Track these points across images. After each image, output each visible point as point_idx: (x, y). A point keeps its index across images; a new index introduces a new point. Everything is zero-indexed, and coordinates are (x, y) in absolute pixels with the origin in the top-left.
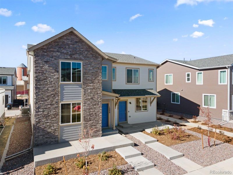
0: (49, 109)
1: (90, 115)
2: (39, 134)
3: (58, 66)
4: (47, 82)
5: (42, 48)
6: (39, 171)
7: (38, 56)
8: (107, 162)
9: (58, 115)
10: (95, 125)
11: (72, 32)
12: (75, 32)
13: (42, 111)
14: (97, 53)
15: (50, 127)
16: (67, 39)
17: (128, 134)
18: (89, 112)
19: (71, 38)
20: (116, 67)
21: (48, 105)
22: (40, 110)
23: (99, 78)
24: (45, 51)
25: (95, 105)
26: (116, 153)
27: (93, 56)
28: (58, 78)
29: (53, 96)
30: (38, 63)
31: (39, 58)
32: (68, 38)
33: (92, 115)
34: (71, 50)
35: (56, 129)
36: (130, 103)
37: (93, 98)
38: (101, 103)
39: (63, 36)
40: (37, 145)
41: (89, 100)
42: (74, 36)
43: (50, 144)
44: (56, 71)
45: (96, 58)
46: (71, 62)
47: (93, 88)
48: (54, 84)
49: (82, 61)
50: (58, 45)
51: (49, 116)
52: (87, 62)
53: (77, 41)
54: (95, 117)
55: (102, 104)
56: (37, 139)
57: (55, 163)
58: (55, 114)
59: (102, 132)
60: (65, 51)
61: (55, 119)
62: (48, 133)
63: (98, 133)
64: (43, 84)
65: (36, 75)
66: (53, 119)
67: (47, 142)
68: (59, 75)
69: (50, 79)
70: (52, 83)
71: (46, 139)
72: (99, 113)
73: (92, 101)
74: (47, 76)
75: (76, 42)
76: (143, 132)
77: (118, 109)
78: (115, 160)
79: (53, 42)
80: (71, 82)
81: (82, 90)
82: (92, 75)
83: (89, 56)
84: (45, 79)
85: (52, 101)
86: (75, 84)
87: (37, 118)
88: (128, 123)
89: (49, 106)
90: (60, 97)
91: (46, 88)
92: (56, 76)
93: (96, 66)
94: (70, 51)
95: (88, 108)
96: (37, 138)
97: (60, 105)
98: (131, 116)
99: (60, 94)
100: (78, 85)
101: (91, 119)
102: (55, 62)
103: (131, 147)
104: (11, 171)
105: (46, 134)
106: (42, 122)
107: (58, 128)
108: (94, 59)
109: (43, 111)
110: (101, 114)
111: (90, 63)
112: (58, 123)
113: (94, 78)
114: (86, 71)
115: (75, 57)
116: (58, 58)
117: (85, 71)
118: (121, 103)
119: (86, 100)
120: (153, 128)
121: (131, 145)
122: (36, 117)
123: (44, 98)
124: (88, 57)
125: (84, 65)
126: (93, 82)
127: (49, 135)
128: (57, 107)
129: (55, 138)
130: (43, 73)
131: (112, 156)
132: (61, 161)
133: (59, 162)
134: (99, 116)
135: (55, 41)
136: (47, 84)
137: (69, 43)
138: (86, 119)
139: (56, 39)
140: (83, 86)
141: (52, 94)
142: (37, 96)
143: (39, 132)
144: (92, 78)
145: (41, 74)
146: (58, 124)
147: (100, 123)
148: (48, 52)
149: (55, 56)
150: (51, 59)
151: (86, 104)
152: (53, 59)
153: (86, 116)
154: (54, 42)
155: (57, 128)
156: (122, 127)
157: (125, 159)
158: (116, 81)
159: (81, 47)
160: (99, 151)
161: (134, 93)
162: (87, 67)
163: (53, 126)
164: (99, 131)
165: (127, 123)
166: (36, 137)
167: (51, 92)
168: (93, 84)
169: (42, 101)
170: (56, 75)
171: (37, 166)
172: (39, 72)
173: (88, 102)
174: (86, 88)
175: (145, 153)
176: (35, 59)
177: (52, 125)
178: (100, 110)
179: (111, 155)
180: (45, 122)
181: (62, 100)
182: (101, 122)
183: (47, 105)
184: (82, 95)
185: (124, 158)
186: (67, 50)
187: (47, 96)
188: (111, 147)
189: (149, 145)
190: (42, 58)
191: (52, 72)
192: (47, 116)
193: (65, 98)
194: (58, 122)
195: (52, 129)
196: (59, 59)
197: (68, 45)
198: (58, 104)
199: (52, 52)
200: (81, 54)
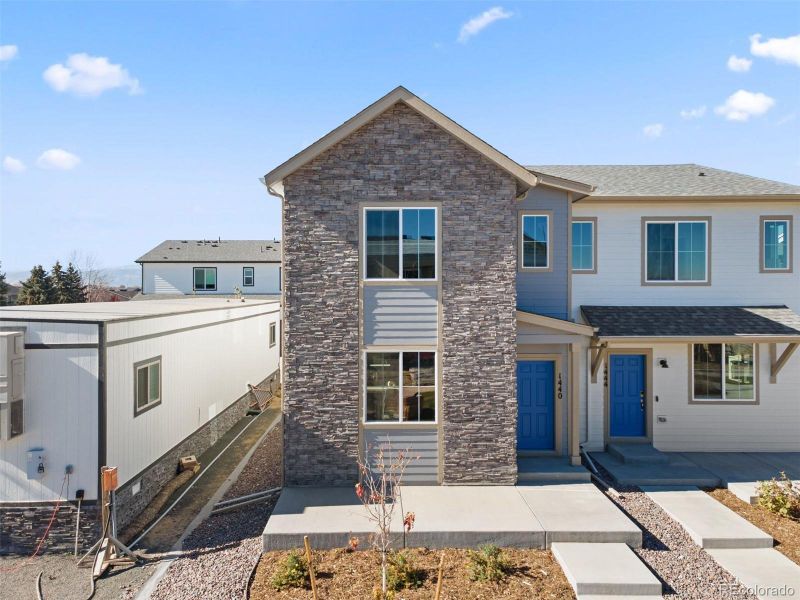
0: (326, 368)
1: (470, 398)
2: (300, 448)
3: (357, 225)
4: (321, 278)
5: (307, 171)
6: (269, 567)
7: (294, 197)
8: (494, 590)
9: (357, 389)
10: (490, 440)
11: (401, 104)
12: (411, 102)
13: (306, 374)
14: (496, 167)
15: (333, 427)
16: (387, 131)
17: (636, 489)
18: (463, 388)
19: (401, 125)
20: (595, 219)
21: (327, 353)
22: (300, 369)
23: (504, 263)
24: (316, 177)
25: (489, 363)
26: (551, 559)
27: (479, 182)
28: (356, 266)
29: (341, 327)
30: (294, 219)
31: (298, 202)
32: (389, 126)
33: (476, 401)
34: (398, 167)
35: (351, 438)
36: (664, 364)
37: (478, 336)
38: (511, 358)
39: (374, 122)
40: (293, 482)
41: (464, 344)
42: (409, 116)
43: (331, 484)
44: (351, 242)
45: (492, 186)
46: (401, 209)
47: (480, 301)
48: (344, 284)
49: (439, 203)
50: (356, 154)
51: (329, 391)
52: (458, 203)
53: (421, 131)
54: (490, 410)
55: (517, 362)
56: (294, 461)
57: (323, 549)
58: (348, 385)
59: (516, 469)
60: (379, 174)
61: (347, 403)
62: (327, 448)
63: (503, 469)
64: (311, 286)
65: (288, 258)
66: (342, 403)
67: (322, 477)
68: (359, 254)
69: (330, 268)
70: (338, 281)
71: (320, 467)
72: (506, 394)
73: (477, 349)
74: (323, 259)
75: (418, 137)
76: (717, 492)
77: (606, 385)
78: (533, 590)
79: (340, 147)
80: (401, 278)
81: (438, 308)
82: (477, 253)
83: (464, 182)
84: (315, 271)
85: (338, 343)
86: (416, 286)
87: (291, 396)
88: (655, 446)
89: (329, 358)
90: (362, 329)
91: (320, 300)
92: (350, 259)
93: (491, 216)
94: (396, 172)
95: (461, 371)
96: (293, 457)
97: (364, 358)
98: (667, 418)
99: (362, 321)
100: (422, 288)
101: (475, 413)
102: (348, 213)
103: (624, 547)
104: (207, 549)
105: (319, 449)
106: (308, 409)
107: (357, 435)
108: (484, 192)
109: (311, 375)
110: (514, 400)
111: (469, 207)
112: (355, 416)
113: (483, 264)
114: (453, 238)
115: (415, 190)
116: (358, 197)
117: (449, 238)
118: (618, 361)
119: (453, 342)
120: (762, 480)
121: (627, 539)
122: (289, 392)
123: (312, 332)
124: (460, 187)
125: (444, 218)
126: (478, 280)
127: (328, 455)
128: (354, 363)
129: (347, 468)
130: (309, 250)
131: (527, 569)
132: (340, 550)
133: (334, 552)
134: (504, 407)
135: (345, 144)
136: (322, 288)
137: (394, 142)
138: (453, 412)
139: (351, 135)
140: (441, 293)
141: (339, 320)
142: (291, 325)
143: (298, 441)
144: (474, 263)
145: (303, 254)
146: (357, 422)
147: (510, 434)
148: (325, 182)
149: (347, 193)
150: (333, 203)
151: (455, 359)
152: (340, 204)
153: (455, 402)
154: (344, 146)
155: (352, 435)
156: (622, 460)
157: (579, 594)
158: (595, 272)
159: (435, 153)
160: (479, 538)
161: (678, 324)
162: (457, 225)
163: (342, 425)
164: (506, 464)
165: (651, 443)
166: (290, 457)
167: (335, 313)
168: (480, 283)
169: (307, 343)
170: (349, 256)
171: (268, 549)
172: (299, 249)
173: (461, 351)
174: (452, 302)
175: (685, 587)
176: (287, 208)
177: (338, 422)
178: (509, 383)
179: (527, 565)
180: (318, 412)
181: (369, 340)
182: (512, 429)
183: (322, 355)
184: (437, 326)
185: (575, 589)
186: (388, 169)
187: (324, 326)
188: (533, 533)
189: (721, 557)
190: (307, 202)
191: (336, 247)
192: (321, 392)
193: (379, 334)
194: (358, 414)
195: (337, 437)
196: (361, 203)
197: (390, 149)
198: (357, 353)
199: (336, 182)
200: (433, 177)
